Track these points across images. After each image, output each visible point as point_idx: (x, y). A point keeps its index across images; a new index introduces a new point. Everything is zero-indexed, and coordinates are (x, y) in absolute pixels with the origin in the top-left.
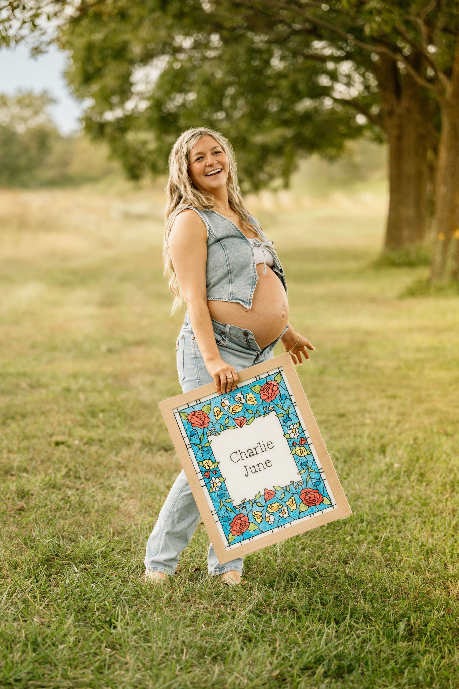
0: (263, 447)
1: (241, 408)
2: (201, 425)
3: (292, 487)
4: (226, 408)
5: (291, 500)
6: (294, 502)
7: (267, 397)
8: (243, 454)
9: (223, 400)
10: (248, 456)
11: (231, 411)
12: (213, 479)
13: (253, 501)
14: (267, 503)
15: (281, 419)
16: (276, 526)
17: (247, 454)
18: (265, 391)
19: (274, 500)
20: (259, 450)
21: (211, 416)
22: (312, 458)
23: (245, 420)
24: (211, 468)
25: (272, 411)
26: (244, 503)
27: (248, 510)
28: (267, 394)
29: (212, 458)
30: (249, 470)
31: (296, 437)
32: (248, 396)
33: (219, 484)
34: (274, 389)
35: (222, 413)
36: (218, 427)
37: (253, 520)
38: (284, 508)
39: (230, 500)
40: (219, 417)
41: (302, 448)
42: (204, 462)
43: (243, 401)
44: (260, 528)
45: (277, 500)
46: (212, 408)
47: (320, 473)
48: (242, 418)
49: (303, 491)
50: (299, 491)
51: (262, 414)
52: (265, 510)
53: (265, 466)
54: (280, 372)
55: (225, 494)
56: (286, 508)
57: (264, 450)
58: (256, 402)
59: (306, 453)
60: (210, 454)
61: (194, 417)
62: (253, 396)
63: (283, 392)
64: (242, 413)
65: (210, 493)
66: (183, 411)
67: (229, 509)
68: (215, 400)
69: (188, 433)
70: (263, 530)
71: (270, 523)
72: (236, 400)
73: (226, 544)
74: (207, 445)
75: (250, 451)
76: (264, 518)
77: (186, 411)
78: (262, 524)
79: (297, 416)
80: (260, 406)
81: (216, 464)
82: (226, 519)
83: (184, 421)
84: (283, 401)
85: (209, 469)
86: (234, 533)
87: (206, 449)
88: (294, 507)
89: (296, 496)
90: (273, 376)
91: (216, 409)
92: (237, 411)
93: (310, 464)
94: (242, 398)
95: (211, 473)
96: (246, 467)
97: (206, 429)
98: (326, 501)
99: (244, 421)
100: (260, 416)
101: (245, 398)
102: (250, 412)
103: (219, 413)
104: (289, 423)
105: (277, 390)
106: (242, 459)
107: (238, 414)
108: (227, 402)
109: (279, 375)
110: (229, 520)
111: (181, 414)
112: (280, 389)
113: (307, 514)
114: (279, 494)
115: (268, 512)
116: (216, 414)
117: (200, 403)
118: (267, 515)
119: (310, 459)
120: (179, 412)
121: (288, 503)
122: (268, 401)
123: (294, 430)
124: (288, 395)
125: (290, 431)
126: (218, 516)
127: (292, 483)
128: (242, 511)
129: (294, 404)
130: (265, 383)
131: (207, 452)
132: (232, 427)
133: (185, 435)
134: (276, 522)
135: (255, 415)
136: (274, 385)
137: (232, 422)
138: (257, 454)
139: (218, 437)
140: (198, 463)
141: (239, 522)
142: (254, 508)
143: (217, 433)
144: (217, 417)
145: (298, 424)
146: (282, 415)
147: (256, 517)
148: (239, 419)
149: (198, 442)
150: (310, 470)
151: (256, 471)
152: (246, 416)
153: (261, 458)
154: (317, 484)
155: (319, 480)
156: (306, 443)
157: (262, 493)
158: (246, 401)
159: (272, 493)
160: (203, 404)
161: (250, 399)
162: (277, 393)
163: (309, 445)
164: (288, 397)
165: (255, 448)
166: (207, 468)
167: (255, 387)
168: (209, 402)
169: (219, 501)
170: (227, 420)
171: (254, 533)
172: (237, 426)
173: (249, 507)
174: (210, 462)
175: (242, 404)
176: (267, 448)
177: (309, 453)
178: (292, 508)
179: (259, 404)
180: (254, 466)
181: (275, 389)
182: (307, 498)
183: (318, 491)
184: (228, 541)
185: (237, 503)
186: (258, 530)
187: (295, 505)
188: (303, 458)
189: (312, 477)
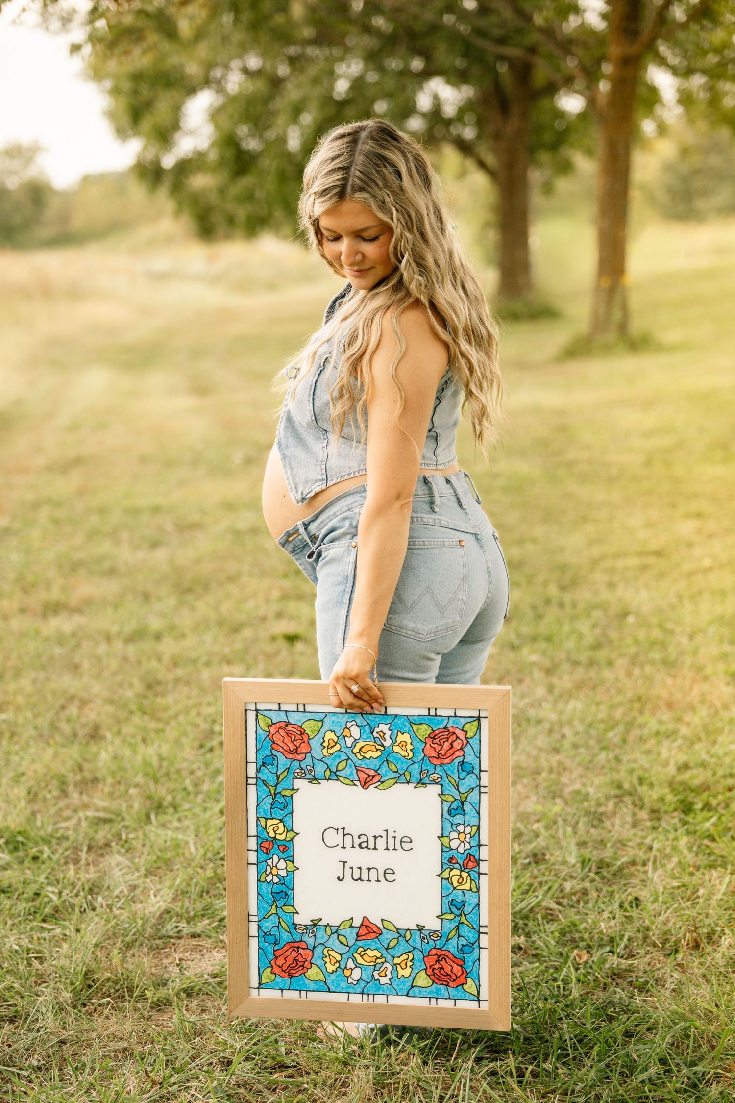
0: (391, 841)
1: (379, 753)
2: (290, 752)
3: (417, 936)
4: (350, 741)
5: (405, 957)
6: (409, 964)
7: (434, 754)
8: (348, 838)
9: (349, 725)
10: (356, 844)
11: (356, 750)
12: (276, 858)
13: (334, 929)
14: (360, 943)
15: (446, 806)
16: (360, 990)
17: (357, 842)
18: (437, 741)
19: (375, 944)
20: (381, 843)
21: (315, 743)
22: (476, 901)
23: (377, 778)
24: (278, 837)
25: (435, 782)
26: (315, 925)
27: (318, 941)
28: (438, 748)
29: (287, 820)
30: (348, 872)
31: (461, 850)
32: (400, 738)
33: (283, 873)
34: (455, 744)
35: (337, 747)
36: (320, 769)
37: (320, 962)
38: (386, 965)
39: (291, 909)
40: (331, 751)
41: (464, 875)
42: (270, 822)
43: (388, 743)
44: (328, 982)
45: (380, 946)
46: (323, 731)
47: (480, 932)
48: (372, 773)
49: (434, 951)
50: (427, 948)
51: (413, 780)
52: (349, 954)
53: (381, 878)
54: (479, 718)
55: (286, 894)
56: (390, 968)
57: (391, 846)
58: (411, 755)
59: (467, 887)
60: (286, 811)
61: (282, 732)
62: (409, 741)
63: (470, 758)
64: (377, 763)
65: (259, 880)
66: (266, 713)
67: (283, 924)
68: (334, 718)
69: (260, 757)
70: (332, 988)
71: (350, 981)
72: (375, 735)
73: (255, 982)
74: (288, 793)
75: (363, 838)
76: (343, 967)
77: (271, 714)
78: (333, 976)
79: (479, 813)
80: (416, 766)
81: (291, 835)
82: (272, 939)
83: (260, 731)
84: (463, 774)
85: (275, 838)
86: (277, 970)
87: (282, 800)
88: (406, 973)
89: (418, 955)
90: (463, 721)
91: (330, 735)
92: (368, 756)
93: (467, 909)
94: (387, 737)
95: (276, 846)
96: (344, 863)
97: (296, 764)
98: (470, 986)
99: (375, 780)
100: (408, 783)
101: (394, 737)
102: (393, 767)
103: (332, 744)
104: (458, 819)
105: (461, 749)
106: (343, 847)
107: (368, 762)
108: (355, 732)
109: (476, 723)
110: (275, 944)
111: (260, 717)
112: (467, 749)
113: (425, 994)
114: (386, 936)
115: (354, 960)
116: (326, 744)
117: (305, 711)
118: (351, 964)
119: (471, 899)
120: (257, 710)
121: (397, 961)
122: (435, 762)
123: (462, 836)
124: (477, 767)
125: (454, 835)
126: (259, 927)
127: (421, 929)
128: (305, 938)
129: (483, 790)
130: (442, 726)
131: (282, 806)
132: (347, 781)
133: (252, 757)
134: (362, 984)
135: (401, 778)
136: (457, 737)
137: (349, 771)
138: (375, 848)
139: (314, 787)
140: (258, 818)
141: (294, 954)
142: (330, 942)
143: (315, 779)
144: (325, 751)
145: (475, 829)
146: (452, 799)
147: (327, 960)
148: (367, 771)
149: (272, 781)
150: (463, 919)
151: (360, 879)
152: (383, 771)
153: (379, 859)
154: (466, 949)
155: (473, 945)
156: (476, 869)
157: (357, 922)
158: (393, 743)
159: (375, 929)
160: (309, 716)
161: (403, 745)
162: (458, 754)
163: (479, 874)
164: (476, 771)
165: (375, 837)
166: (272, 834)
167: (421, 727)
168: (322, 716)
169: (271, 902)
170: (344, 763)
171: (312, 986)
172: (357, 783)
173: (322, 936)
174: (281, 825)
175: (382, 745)
176: (398, 846)
177: (474, 889)
178: (401, 972)
179: (415, 759)
180: (360, 868)
181: (457, 745)
182: (436, 967)
183: (462, 964)
184: (260, 979)
185: (302, 919)
186: (322, 984)
187: (409, 970)
188: (460, 892)
189: (462, 934)
